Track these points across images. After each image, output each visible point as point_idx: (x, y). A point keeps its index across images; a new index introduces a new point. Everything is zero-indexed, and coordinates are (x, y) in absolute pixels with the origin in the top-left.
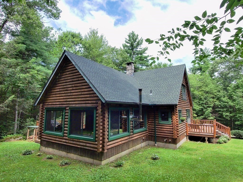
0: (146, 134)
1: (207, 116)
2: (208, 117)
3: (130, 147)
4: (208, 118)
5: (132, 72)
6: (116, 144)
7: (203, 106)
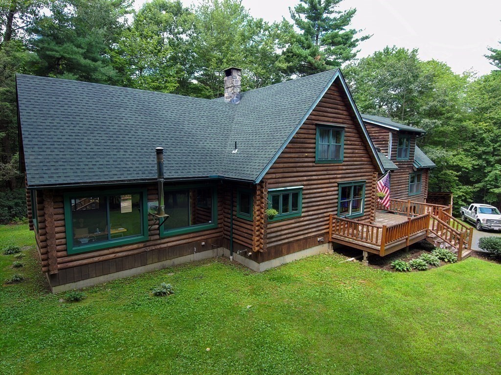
0: (218, 234)
1: (491, 185)
2: (491, 188)
3: (148, 263)
4: (491, 190)
5: (233, 94)
6: (96, 259)
7: (485, 159)
